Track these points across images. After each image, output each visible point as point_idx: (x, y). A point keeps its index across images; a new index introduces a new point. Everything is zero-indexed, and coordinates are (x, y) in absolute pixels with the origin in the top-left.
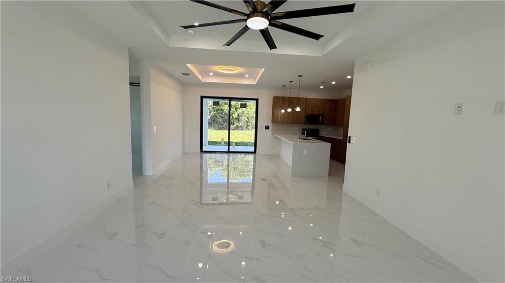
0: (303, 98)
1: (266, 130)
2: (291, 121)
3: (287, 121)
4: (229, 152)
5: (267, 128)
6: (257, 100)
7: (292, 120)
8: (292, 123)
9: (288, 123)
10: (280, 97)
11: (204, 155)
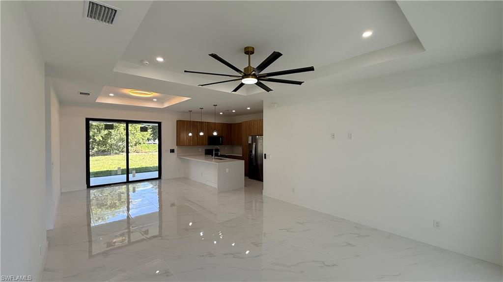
0: (205, 122)
1: (172, 153)
2: (196, 142)
3: (193, 143)
4: (128, 182)
5: (172, 151)
6: (160, 124)
7: (198, 142)
8: (198, 145)
9: (194, 145)
10: (185, 121)
11: (92, 191)
